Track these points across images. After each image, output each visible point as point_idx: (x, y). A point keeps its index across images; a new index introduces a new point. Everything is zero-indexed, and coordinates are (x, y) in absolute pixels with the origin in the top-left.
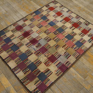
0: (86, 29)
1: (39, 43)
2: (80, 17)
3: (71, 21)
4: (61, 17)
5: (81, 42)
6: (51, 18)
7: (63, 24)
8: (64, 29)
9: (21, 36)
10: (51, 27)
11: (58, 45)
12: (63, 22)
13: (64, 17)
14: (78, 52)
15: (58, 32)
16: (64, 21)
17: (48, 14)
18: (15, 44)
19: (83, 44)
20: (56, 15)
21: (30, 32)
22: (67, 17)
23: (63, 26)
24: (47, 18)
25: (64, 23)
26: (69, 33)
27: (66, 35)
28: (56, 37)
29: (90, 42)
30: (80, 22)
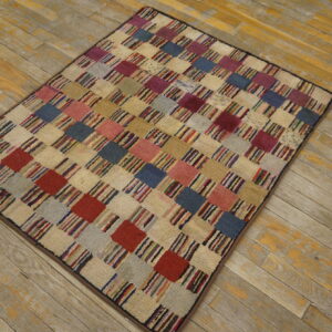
0: (12, 172)
1: (175, 99)
2: (26, 235)
3: (71, 202)
4: (117, 217)
5: (40, 121)
6: (160, 203)
7: (106, 179)
8: (101, 159)
9: (242, 117)
10: (152, 162)
11: (117, 102)
12: (107, 191)
13: (104, 217)
14: (55, 90)
15: (122, 143)
16: (100, 198)
17: (181, 221)
18: (245, 89)
19: (34, 115)
20: (142, 228)
21: (219, 131)
22: (91, 221)
23: (104, 172)
24: (178, 200)
25: (99, 185)
26: (79, 146)
27: (91, 135)
28: (125, 126)
29: (10, 122)
30: (30, 205)
